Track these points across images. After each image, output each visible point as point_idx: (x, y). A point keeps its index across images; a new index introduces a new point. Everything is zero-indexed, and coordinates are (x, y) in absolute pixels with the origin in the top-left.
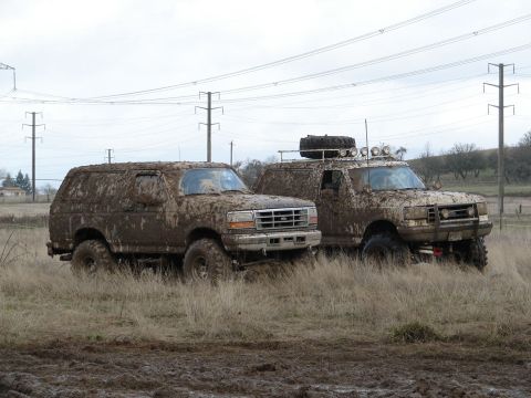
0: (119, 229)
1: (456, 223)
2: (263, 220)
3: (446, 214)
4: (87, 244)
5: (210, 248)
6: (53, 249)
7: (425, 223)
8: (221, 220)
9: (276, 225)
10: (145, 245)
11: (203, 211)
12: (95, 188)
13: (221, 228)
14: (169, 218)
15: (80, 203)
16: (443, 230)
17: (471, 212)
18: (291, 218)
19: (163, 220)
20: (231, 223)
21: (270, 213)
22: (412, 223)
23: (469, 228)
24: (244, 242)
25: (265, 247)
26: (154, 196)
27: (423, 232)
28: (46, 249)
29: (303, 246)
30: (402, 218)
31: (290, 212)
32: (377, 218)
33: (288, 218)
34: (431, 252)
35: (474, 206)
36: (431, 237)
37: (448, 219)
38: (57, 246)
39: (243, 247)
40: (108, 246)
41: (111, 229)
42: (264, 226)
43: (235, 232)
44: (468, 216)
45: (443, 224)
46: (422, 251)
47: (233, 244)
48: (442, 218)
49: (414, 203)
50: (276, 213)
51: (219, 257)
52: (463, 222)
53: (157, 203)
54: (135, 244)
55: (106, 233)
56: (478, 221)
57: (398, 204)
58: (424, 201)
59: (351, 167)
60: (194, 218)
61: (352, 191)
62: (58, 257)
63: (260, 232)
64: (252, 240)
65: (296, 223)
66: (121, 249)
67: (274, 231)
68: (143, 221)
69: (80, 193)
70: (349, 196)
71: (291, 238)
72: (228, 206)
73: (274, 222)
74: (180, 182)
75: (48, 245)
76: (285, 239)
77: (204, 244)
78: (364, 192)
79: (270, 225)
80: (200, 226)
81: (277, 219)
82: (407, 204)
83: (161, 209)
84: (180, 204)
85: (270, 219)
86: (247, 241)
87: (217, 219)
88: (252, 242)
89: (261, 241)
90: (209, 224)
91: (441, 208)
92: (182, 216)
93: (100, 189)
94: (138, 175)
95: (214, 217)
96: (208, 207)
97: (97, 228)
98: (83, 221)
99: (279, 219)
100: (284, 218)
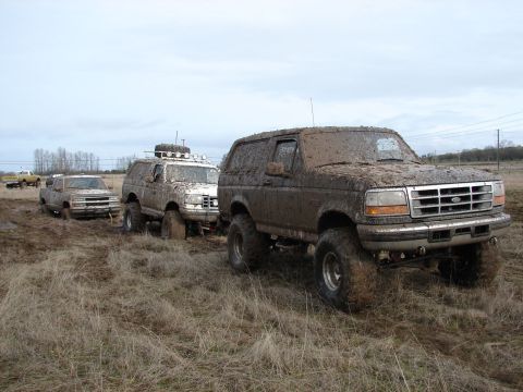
2: (423, 202)
7: (199, 207)
9: (444, 209)
13: (357, 214)
18: (468, 198)
20: (370, 207)
21: (435, 192)
25: (425, 245)
27: (199, 214)
31: (466, 189)
33: (463, 199)
39: (389, 245)
42: (424, 211)
50: (443, 191)
63: (417, 222)
64: (403, 234)
65: (475, 206)
67: (441, 221)
71: (467, 229)
73: (440, 205)
76: (458, 230)
79: (435, 210)
81: (443, 200)
85: (436, 201)
86: (395, 236)
94: (279, 142)
99: (448, 200)
100: (456, 199)
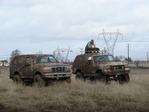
0: (22, 72)
2: (53, 70)
3: (115, 68)
4: (16, 76)
5: (39, 77)
6: (11, 77)
7: (109, 70)
9: (57, 71)
10: (27, 76)
11: (38, 67)
13: (41, 72)
15: (15, 65)
16: (114, 72)
19: (30, 70)
20: (43, 70)
22: (105, 70)
23: (123, 71)
24: (47, 76)
25: (53, 77)
26: (29, 63)
27: (108, 72)
28: (9, 77)
29: (65, 77)
30: (103, 69)
32: (98, 69)
33: (60, 69)
34: (113, 78)
35: (124, 66)
36: (111, 74)
37: (116, 69)
39: (46, 77)
40: (20, 76)
43: (45, 73)
44: (122, 68)
46: (110, 78)
47: (44, 76)
48: (114, 69)
49: (106, 65)
50: (56, 68)
51: (41, 80)
52: (121, 70)
53: (29, 65)
54: (25, 76)
55: (20, 73)
56: (125, 70)
57: (102, 65)
58: (109, 64)
59: (94, 56)
60: (36, 69)
61: (93, 62)
62: (11, 79)
63: (52, 73)
65: (63, 71)
66: (23, 77)
68: (27, 70)
69: (16, 63)
70: (92, 63)
71: (61, 75)
72: (43, 66)
74: (35, 60)
75: (9, 76)
76: (59, 75)
77: (38, 76)
78: (96, 62)
79: (55, 71)
80: (37, 71)
81: (57, 69)
82: (104, 65)
83: (30, 67)
84: (34, 65)
87: (41, 69)
88: (49, 75)
89: (51, 75)
90: (39, 71)
91: (113, 66)
92: (34, 68)
93: (19, 61)
94: (27, 58)
97: (18, 72)
98: (15, 70)
100: (59, 69)
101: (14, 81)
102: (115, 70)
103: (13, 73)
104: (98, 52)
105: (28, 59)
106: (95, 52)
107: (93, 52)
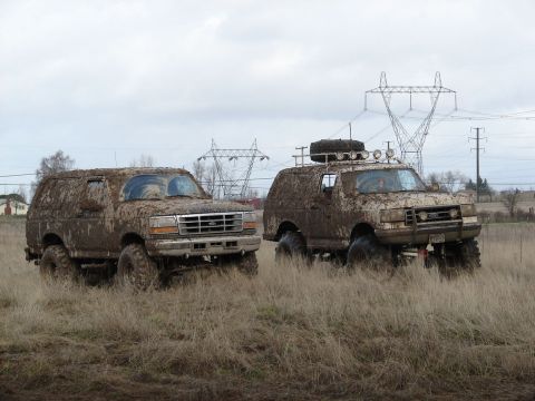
0: (73, 234)
1: (438, 225)
2: (188, 225)
3: (423, 216)
4: (50, 248)
5: (135, 253)
6: (30, 254)
7: (402, 226)
8: (145, 226)
9: (202, 230)
10: (93, 250)
11: (132, 216)
12: (59, 194)
13: (145, 234)
14: (108, 224)
15: (47, 208)
16: (421, 232)
17: (453, 213)
18: (222, 223)
19: (103, 226)
20: (153, 228)
21: (196, 218)
22: (388, 226)
23: (454, 230)
24: (165, 248)
25: (188, 252)
26: (99, 202)
27: (400, 234)
29: (234, 251)
30: (378, 221)
31: (221, 217)
32: (359, 221)
33: (218, 223)
34: (416, 254)
35: (457, 208)
36: (409, 239)
37: (427, 221)
38: (33, 251)
39: (165, 252)
40: (67, 251)
41: (67, 234)
42: (189, 230)
43: (157, 237)
44: (450, 218)
45: (420, 226)
46: (406, 254)
47: (155, 249)
48: (419, 221)
49: (390, 206)
50: (202, 218)
51: (142, 263)
52: (447, 224)
53: (99, 209)
54: (85, 250)
55: (65, 239)
56: (461, 223)
57: (375, 206)
58: (402, 204)
59: (345, 171)
60: (125, 223)
61: (342, 194)
62: (33, 262)
63: (184, 237)
64: (174, 245)
65: (228, 228)
66: (76, 254)
67: (200, 236)
68: (90, 226)
69: (49, 200)
70: (339, 199)
71: (219, 244)
72: (151, 210)
73: (200, 227)
74: (123, 187)
75: (27, 250)
76: (212, 244)
77: (130, 250)
78: (351, 195)
79: (197, 230)
80: (129, 231)
82: (383, 207)
83: (102, 215)
84: (115, 209)
85: (196, 224)
86: (168, 246)
87: (142, 223)
88: (173, 246)
89: (183, 246)
90: (136, 230)
91: (418, 211)
92: (117, 221)
93: (62, 196)
94: (89, 181)
95: (140, 222)
96: (136, 212)
97: (57, 233)
98: (48, 227)
99: (207, 224)
100: (212, 223)
101: (43, 271)
102: (425, 226)
103: (39, 238)
104: (359, 157)
105: (94, 186)
106: (347, 158)
107: (340, 156)
